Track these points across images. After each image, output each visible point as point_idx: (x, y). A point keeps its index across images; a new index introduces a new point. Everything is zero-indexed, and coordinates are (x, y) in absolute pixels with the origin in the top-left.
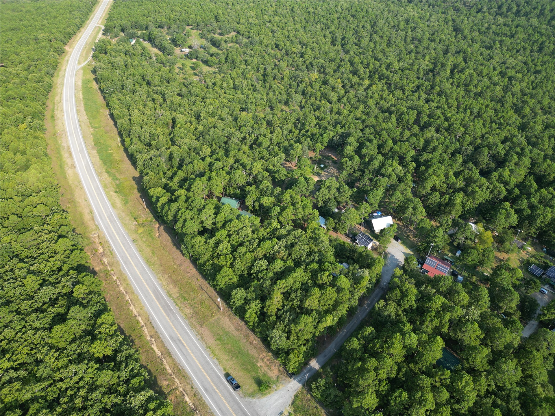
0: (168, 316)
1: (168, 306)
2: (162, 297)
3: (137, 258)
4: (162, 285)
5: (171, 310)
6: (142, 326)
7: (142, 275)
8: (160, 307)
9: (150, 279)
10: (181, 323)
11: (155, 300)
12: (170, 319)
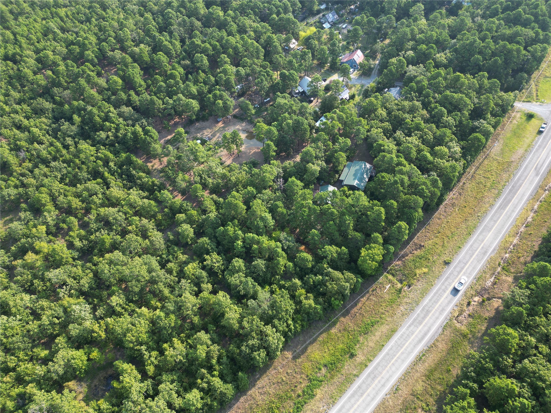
0: (520, 186)
1: (511, 190)
2: (505, 199)
3: (471, 246)
4: (492, 206)
5: (513, 187)
6: (541, 201)
7: (491, 228)
8: (516, 196)
9: (491, 219)
10: (521, 175)
11: (511, 203)
12: (523, 183)
